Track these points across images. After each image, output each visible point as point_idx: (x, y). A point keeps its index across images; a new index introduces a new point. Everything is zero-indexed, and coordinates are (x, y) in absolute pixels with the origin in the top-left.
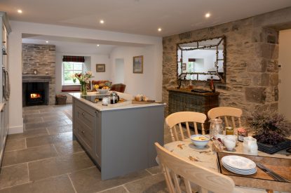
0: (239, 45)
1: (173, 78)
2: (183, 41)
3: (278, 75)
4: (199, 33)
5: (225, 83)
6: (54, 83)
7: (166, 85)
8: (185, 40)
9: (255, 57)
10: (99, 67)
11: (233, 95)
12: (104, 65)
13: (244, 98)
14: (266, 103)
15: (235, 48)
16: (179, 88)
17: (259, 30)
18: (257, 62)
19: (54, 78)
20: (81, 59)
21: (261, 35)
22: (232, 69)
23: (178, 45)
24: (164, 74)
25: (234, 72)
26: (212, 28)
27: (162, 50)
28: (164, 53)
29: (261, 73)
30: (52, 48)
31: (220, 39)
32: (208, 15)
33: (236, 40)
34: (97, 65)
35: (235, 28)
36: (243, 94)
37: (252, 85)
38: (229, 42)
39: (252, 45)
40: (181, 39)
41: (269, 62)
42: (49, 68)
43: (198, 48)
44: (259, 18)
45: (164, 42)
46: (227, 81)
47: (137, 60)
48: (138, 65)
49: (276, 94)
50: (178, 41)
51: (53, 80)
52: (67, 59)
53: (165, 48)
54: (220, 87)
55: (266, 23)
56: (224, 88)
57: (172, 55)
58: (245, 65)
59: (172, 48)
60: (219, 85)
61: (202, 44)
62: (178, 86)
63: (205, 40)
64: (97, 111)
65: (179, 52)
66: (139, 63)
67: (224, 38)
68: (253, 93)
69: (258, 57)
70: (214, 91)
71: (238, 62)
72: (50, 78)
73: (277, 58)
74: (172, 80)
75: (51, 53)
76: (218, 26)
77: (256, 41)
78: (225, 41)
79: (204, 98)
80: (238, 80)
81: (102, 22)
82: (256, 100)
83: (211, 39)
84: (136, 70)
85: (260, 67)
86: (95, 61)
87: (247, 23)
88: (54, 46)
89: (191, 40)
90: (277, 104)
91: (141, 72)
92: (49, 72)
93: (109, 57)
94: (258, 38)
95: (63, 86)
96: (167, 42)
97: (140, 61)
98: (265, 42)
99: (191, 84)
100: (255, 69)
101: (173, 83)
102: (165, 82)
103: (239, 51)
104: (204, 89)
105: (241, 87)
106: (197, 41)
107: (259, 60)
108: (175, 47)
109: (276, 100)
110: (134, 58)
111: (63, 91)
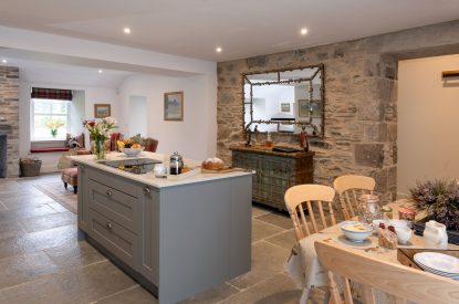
0: (344, 80)
1: (236, 130)
2: (252, 70)
3: (396, 126)
4: (280, 59)
5: (324, 137)
6: (17, 137)
7: (224, 141)
8: (257, 69)
9: (370, 98)
10: (100, 109)
11: (336, 156)
12: (109, 106)
13: (353, 161)
14: (384, 167)
15: (338, 84)
16: (247, 145)
17: (375, 59)
18: (372, 106)
19: (16, 128)
20: (66, 95)
21: (378, 65)
22: (334, 115)
23: (244, 76)
24: (219, 122)
25: (337, 121)
26: (301, 52)
27: (216, 84)
28: (219, 88)
29: (378, 123)
30: (13, 73)
31: (316, 69)
32: (304, 31)
33: (339, 72)
34: (96, 106)
35: (339, 53)
36: (351, 154)
37: (365, 140)
38: (330, 74)
39: (365, 81)
40: (250, 67)
41: (388, 106)
42: (6, 110)
43: (279, 82)
44: (375, 40)
45: (219, 71)
46: (327, 134)
47: (171, 98)
48: (173, 107)
49: (395, 154)
50: (245, 69)
51: (15, 132)
52: (39, 93)
53: (221, 80)
54: (315, 144)
55: (385, 49)
56: (322, 145)
57: (234, 93)
58: (355, 110)
59: (234, 81)
60: (314, 140)
61: (286, 75)
62: (245, 142)
63: (291, 70)
64: (147, 187)
65: (247, 87)
66: (175, 103)
67: (322, 68)
68: (365, 152)
69: (374, 98)
70: (306, 150)
71: (344, 105)
72: (8, 127)
73: (396, 100)
74: (233, 133)
75: (10, 82)
76: (311, 49)
77: (371, 75)
78: (323, 73)
79: (294, 162)
80: (344, 132)
81: (127, 31)
82: (371, 163)
83: (301, 68)
84: (170, 116)
85: (378, 113)
86: (91, 99)
87: (357, 48)
88: (17, 70)
89: (267, 68)
90: (395, 168)
91: (180, 119)
92: (8, 117)
93: (118, 93)
94: (374, 71)
95: (33, 143)
96: (225, 71)
97: (179, 101)
98: (383, 76)
99: (269, 139)
100: (369, 117)
101: (236, 137)
102: (222, 135)
103: (344, 88)
104: (290, 146)
105: (348, 144)
106: (278, 71)
107: (375, 104)
108: (240, 79)
109: (395, 162)
110: (166, 95)
111: (32, 152)
